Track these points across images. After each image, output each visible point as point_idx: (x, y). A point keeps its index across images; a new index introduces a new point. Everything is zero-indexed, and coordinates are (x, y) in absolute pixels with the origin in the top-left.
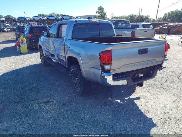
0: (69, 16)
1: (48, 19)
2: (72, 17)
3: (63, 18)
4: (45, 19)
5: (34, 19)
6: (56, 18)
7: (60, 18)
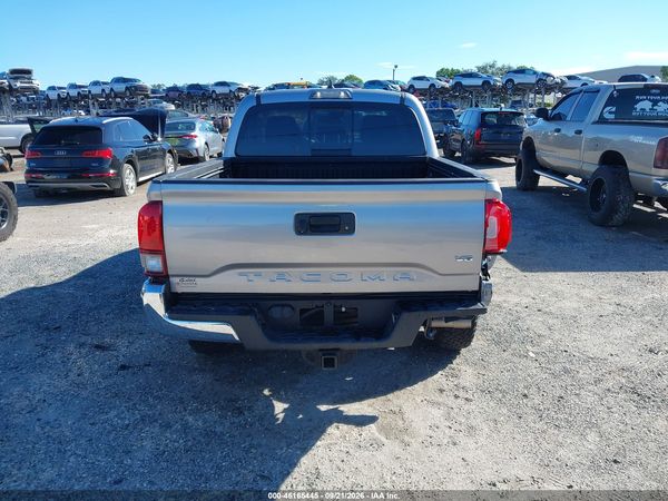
0: (535, 73)
1: (458, 84)
2: (548, 75)
3: (511, 80)
4: (447, 85)
5: (412, 86)
6: (486, 83)
7: (499, 81)
